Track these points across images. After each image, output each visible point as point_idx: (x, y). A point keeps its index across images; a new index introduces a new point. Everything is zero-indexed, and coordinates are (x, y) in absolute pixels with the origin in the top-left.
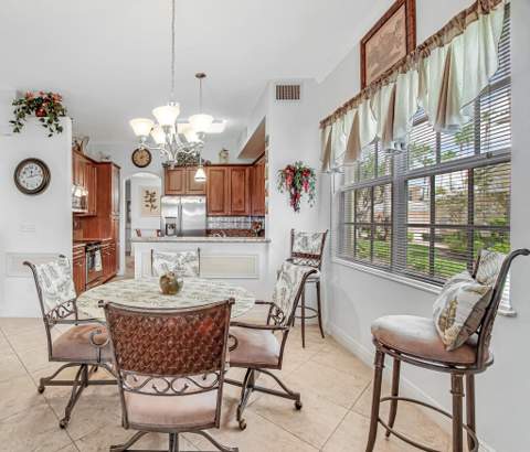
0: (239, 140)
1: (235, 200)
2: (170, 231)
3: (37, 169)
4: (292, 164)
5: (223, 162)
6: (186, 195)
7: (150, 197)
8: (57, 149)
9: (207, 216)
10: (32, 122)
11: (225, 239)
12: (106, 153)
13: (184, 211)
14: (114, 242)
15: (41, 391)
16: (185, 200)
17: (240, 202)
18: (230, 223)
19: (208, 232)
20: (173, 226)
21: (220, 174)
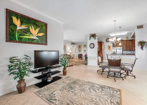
0: (131, 34)
1: (130, 47)
2: (114, 54)
3: (93, 45)
4: (141, 41)
5: (127, 39)
6: (118, 47)
7: (109, 47)
8: (95, 42)
9: (123, 51)
10: (92, 38)
11: (126, 55)
12: (101, 40)
13: (117, 50)
14: (103, 56)
15: (98, 72)
16: (117, 48)
17: (131, 48)
18: (129, 52)
19: (123, 54)
20: (115, 53)
21: (126, 42)
